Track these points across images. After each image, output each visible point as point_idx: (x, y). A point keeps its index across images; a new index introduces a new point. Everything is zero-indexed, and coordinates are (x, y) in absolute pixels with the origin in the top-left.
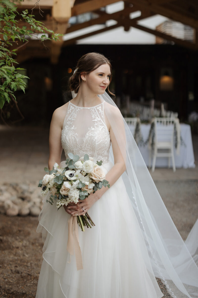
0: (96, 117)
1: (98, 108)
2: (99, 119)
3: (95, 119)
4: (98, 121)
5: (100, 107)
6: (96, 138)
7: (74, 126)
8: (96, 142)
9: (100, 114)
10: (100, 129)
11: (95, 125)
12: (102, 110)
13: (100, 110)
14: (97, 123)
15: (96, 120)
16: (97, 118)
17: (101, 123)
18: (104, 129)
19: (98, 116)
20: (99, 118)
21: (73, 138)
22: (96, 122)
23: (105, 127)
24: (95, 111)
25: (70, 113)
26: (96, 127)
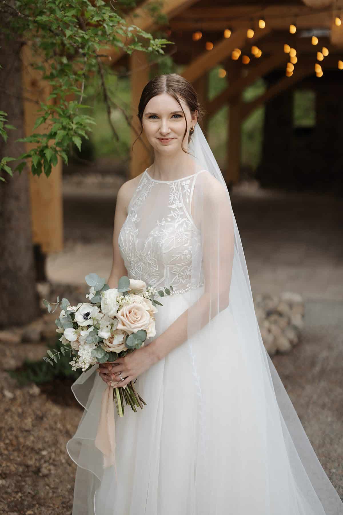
0: (176, 200)
1: (184, 183)
2: (181, 205)
3: (173, 203)
4: (178, 208)
5: (189, 182)
6: (163, 241)
7: (136, 216)
8: (163, 248)
9: (184, 195)
10: (176, 225)
11: (170, 215)
12: (190, 187)
13: (187, 187)
14: (174, 212)
15: (174, 207)
16: (178, 201)
17: (182, 213)
18: (185, 225)
19: (179, 199)
20: (180, 202)
21: (131, 238)
22: (174, 210)
23: (188, 220)
24: (178, 190)
25: (140, 191)
26: (169, 220)
